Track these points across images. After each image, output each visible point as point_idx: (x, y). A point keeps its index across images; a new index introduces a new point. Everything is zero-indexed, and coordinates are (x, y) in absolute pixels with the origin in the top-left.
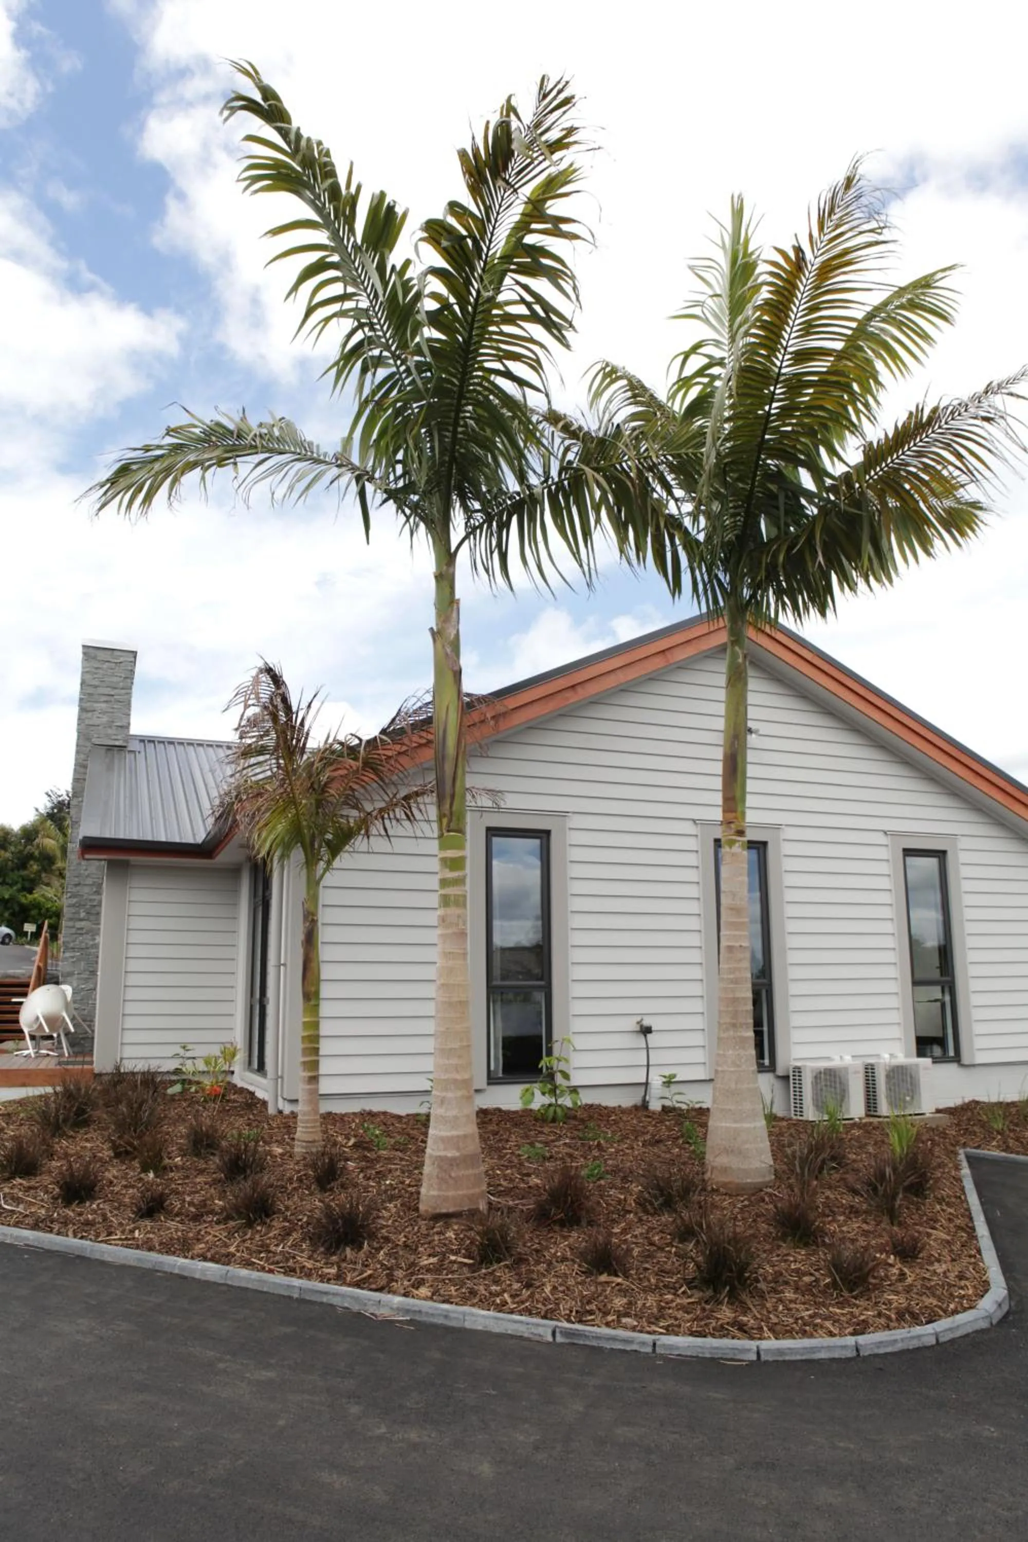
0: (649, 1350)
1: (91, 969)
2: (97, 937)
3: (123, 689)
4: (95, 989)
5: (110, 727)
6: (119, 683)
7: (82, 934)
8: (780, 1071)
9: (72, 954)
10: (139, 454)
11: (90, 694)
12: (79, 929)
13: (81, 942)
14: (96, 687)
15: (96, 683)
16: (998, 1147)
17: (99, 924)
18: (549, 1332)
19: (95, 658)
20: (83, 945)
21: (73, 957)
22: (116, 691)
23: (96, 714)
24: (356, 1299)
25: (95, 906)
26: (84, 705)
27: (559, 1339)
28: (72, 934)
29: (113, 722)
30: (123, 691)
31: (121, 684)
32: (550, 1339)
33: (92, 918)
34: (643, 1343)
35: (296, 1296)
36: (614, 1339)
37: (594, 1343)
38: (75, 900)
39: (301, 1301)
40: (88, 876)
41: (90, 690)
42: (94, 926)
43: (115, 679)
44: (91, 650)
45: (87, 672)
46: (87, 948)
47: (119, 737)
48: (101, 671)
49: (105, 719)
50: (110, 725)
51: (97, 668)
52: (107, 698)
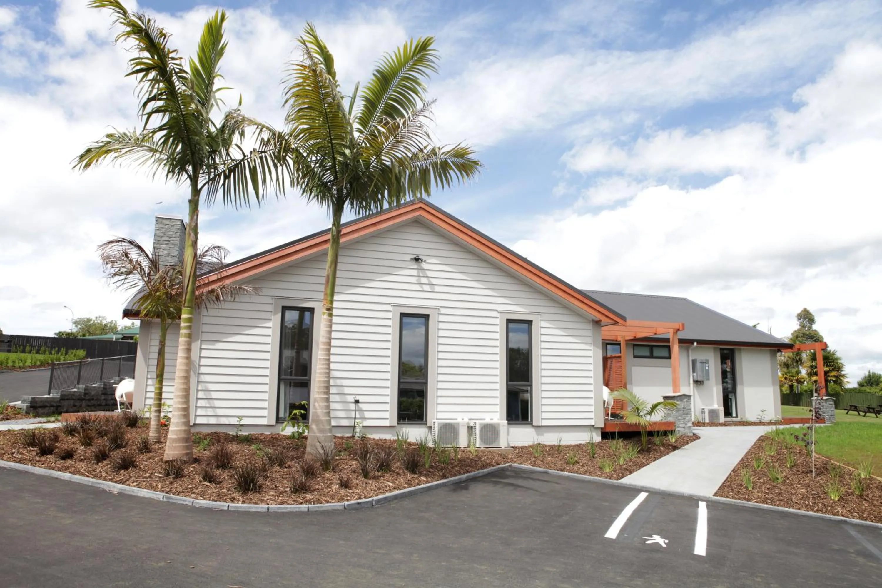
0: (191, 504)
5: (168, 256)
6: (172, 235)
8: (428, 425)
10: (96, 144)
11: (159, 241)
14: (162, 237)
15: (161, 235)
16: (530, 464)
18: (162, 497)
19: (161, 223)
22: (172, 239)
23: (162, 250)
24: (108, 485)
26: (155, 246)
27: (165, 500)
30: (175, 239)
31: (174, 236)
32: (162, 499)
34: (189, 502)
35: (90, 484)
36: (181, 500)
37: (174, 501)
39: (91, 486)
41: (159, 239)
43: (171, 233)
44: (160, 220)
45: (158, 230)
47: (172, 261)
48: (164, 229)
49: (166, 252)
51: (163, 228)
52: (166, 242)
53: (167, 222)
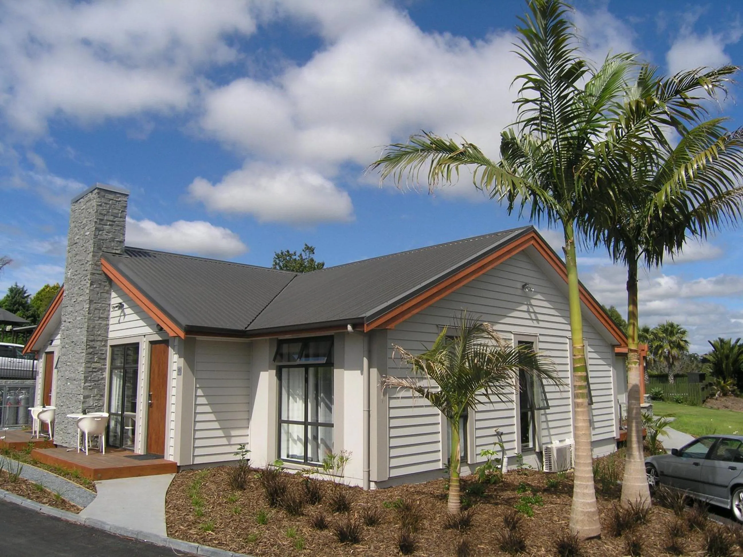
1: (101, 393)
2: (104, 373)
3: (121, 218)
4: (103, 406)
5: (113, 241)
6: (118, 214)
7: (95, 372)
9: (89, 385)
11: (102, 220)
12: (94, 368)
13: (95, 376)
14: (104, 215)
15: (104, 212)
17: (106, 365)
19: (104, 196)
20: (96, 379)
21: (90, 386)
22: (117, 219)
23: (105, 232)
25: (103, 354)
26: (97, 226)
28: (90, 372)
29: (115, 238)
30: (121, 219)
31: (120, 215)
33: (101, 361)
38: (92, 350)
40: (99, 335)
41: (101, 217)
42: (103, 366)
43: (116, 211)
44: (103, 193)
45: (101, 205)
46: (99, 380)
47: (118, 248)
48: (107, 205)
49: (110, 235)
50: (113, 240)
51: (105, 203)
52: (111, 223)
53: (111, 196)
